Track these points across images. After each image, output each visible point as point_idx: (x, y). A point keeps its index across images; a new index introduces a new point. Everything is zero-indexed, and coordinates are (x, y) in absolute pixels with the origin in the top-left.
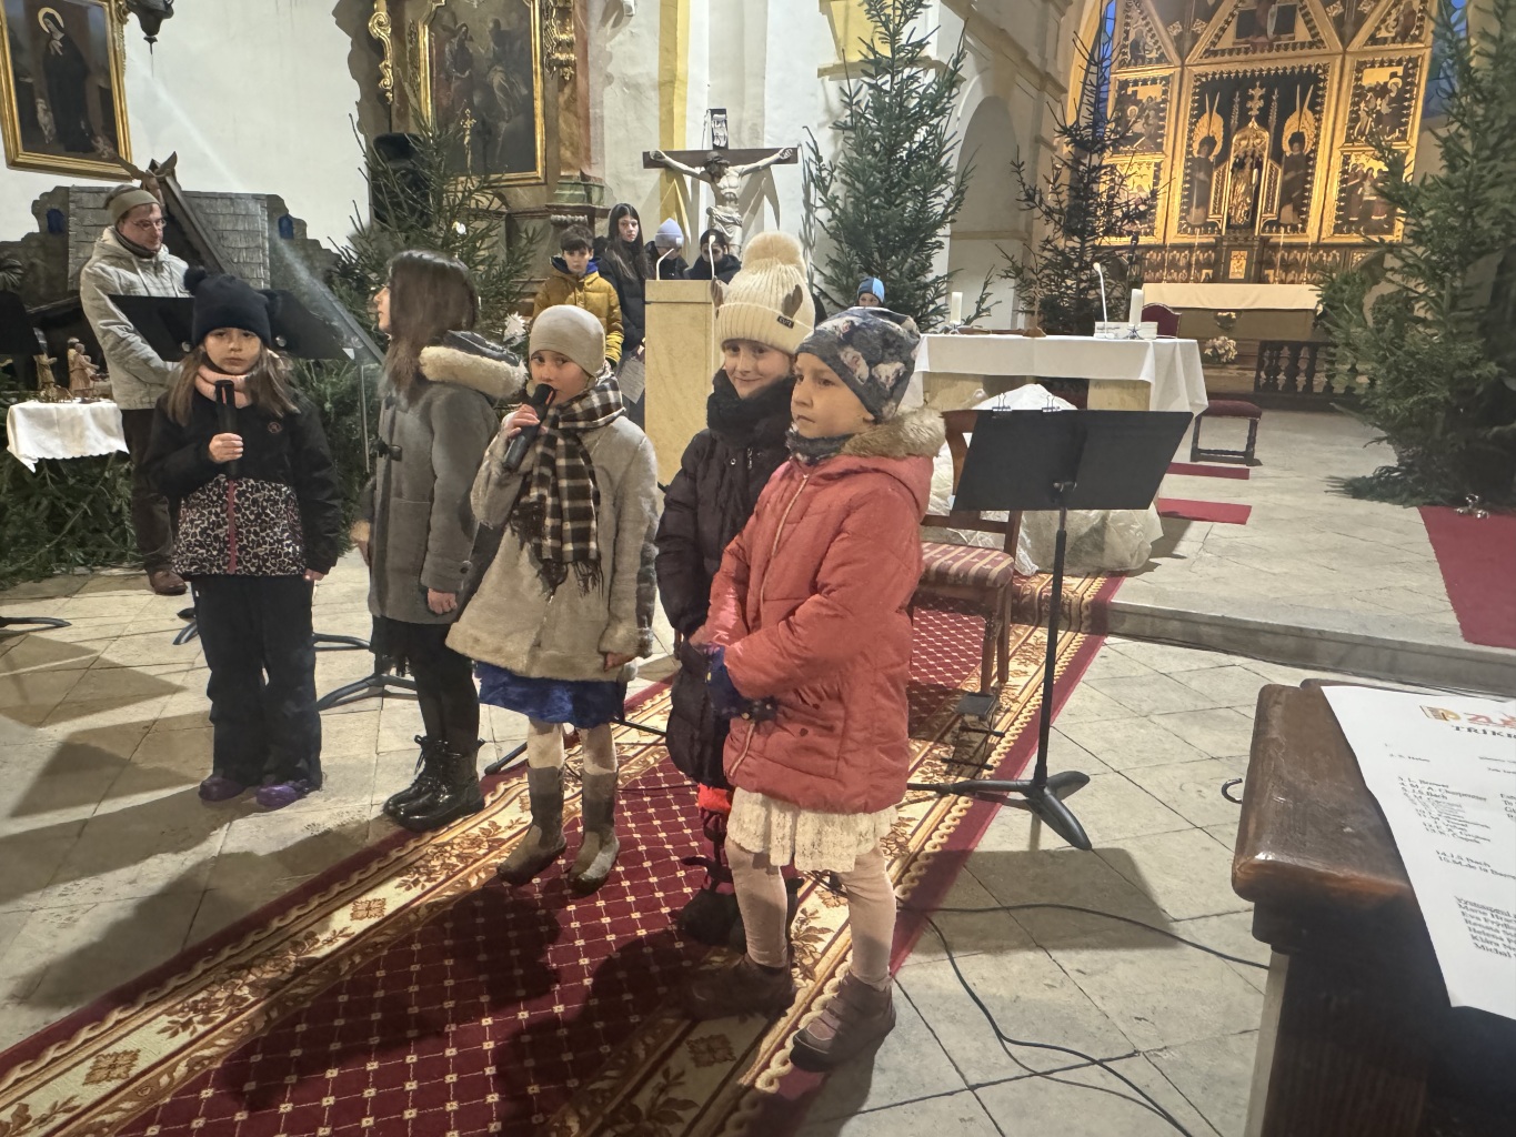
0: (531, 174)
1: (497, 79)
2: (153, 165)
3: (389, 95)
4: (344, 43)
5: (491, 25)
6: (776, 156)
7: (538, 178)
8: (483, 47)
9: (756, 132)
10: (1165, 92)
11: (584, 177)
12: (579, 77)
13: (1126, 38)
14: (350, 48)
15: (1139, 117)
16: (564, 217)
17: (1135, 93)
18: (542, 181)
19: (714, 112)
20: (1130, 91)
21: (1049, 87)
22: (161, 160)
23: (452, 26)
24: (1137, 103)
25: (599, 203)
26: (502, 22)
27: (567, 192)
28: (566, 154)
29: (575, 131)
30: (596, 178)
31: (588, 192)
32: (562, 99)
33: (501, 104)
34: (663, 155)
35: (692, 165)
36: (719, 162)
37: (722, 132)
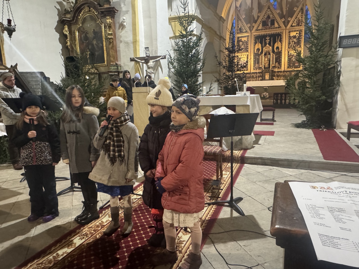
0: (104, 64)
1: (95, 42)
2: (12, 66)
3: (69, 47)
5: (93, 30)
6: (161, 57)
8: (91, 35)
9: (156, 52)
10: (248, 39)
11: (116, 64)
12: (114, 41)
13: (238, 28)
14: (59, 37)
15: (242, 45)
16: (112, 74)
17: (241, 39)
18: (107, 65)
19: (146, 48)
20: (240, 39)
21: (222, 39)
22: (13, 65)
23: (83, 31)
24: (242, 41)
25: (120, 70)
26: (95, 29)
27: (113, 68)
28: (112, 59)
29: (114, 54)
30: (119, 64)
31: (117, 67)
32: (110, 46)
33: (96, 48)
34: (135, 58)
35: (141, 60)
36: (148, 59)
37: (148, 53)
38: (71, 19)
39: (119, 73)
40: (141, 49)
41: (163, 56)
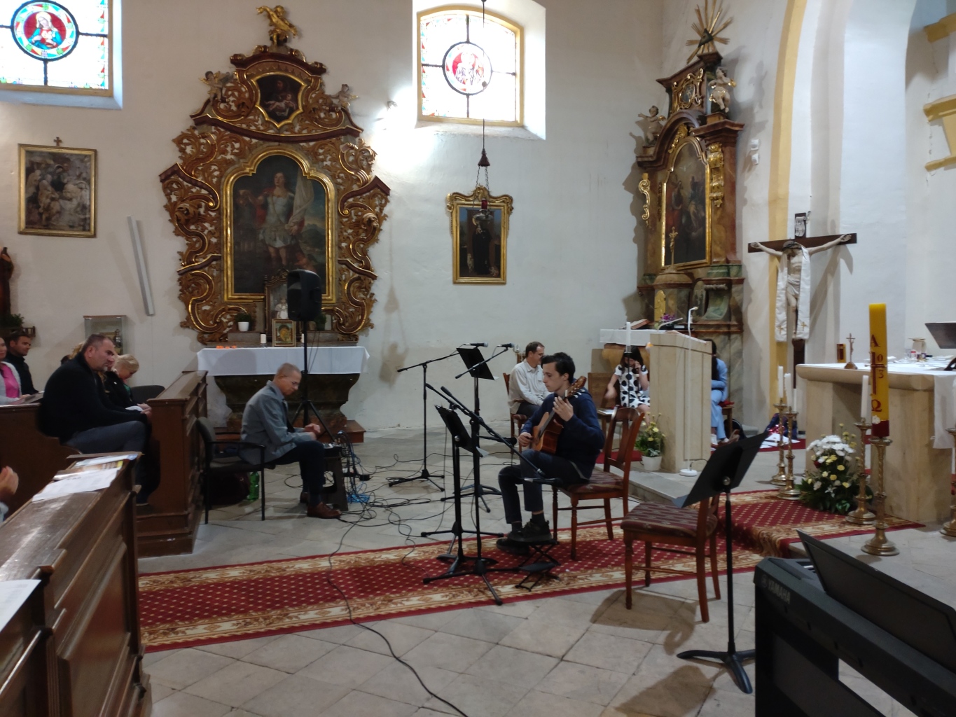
0: (704, 261)
1: (692, 209)
3: (647, 222)
4: (629, 197)
5: (691, 180)
6: (838, 240)
7: (706, 263)
8: (687, 192)
9: (834, 225)
11: (728, 261)
12: (728, 203)
14: (631, 201)
16: (711, 286)
18: (708, 265)
19: (797, 215)
23: (675, 182)
25: (735, 276)
26: (695, 178)
27: (715, 271)
28: (718, 249)
29: (723, 234)
30: (735, 261)
31: (729, 270)
32: (716, 218)
33: (694, 222)
34: (759, 244)
35: (777, 250)
36: (796, 246)
37: (801, 228)
38: (655, 158)
39: (730, 283)
40: (791, 217)
41: (845, 236)
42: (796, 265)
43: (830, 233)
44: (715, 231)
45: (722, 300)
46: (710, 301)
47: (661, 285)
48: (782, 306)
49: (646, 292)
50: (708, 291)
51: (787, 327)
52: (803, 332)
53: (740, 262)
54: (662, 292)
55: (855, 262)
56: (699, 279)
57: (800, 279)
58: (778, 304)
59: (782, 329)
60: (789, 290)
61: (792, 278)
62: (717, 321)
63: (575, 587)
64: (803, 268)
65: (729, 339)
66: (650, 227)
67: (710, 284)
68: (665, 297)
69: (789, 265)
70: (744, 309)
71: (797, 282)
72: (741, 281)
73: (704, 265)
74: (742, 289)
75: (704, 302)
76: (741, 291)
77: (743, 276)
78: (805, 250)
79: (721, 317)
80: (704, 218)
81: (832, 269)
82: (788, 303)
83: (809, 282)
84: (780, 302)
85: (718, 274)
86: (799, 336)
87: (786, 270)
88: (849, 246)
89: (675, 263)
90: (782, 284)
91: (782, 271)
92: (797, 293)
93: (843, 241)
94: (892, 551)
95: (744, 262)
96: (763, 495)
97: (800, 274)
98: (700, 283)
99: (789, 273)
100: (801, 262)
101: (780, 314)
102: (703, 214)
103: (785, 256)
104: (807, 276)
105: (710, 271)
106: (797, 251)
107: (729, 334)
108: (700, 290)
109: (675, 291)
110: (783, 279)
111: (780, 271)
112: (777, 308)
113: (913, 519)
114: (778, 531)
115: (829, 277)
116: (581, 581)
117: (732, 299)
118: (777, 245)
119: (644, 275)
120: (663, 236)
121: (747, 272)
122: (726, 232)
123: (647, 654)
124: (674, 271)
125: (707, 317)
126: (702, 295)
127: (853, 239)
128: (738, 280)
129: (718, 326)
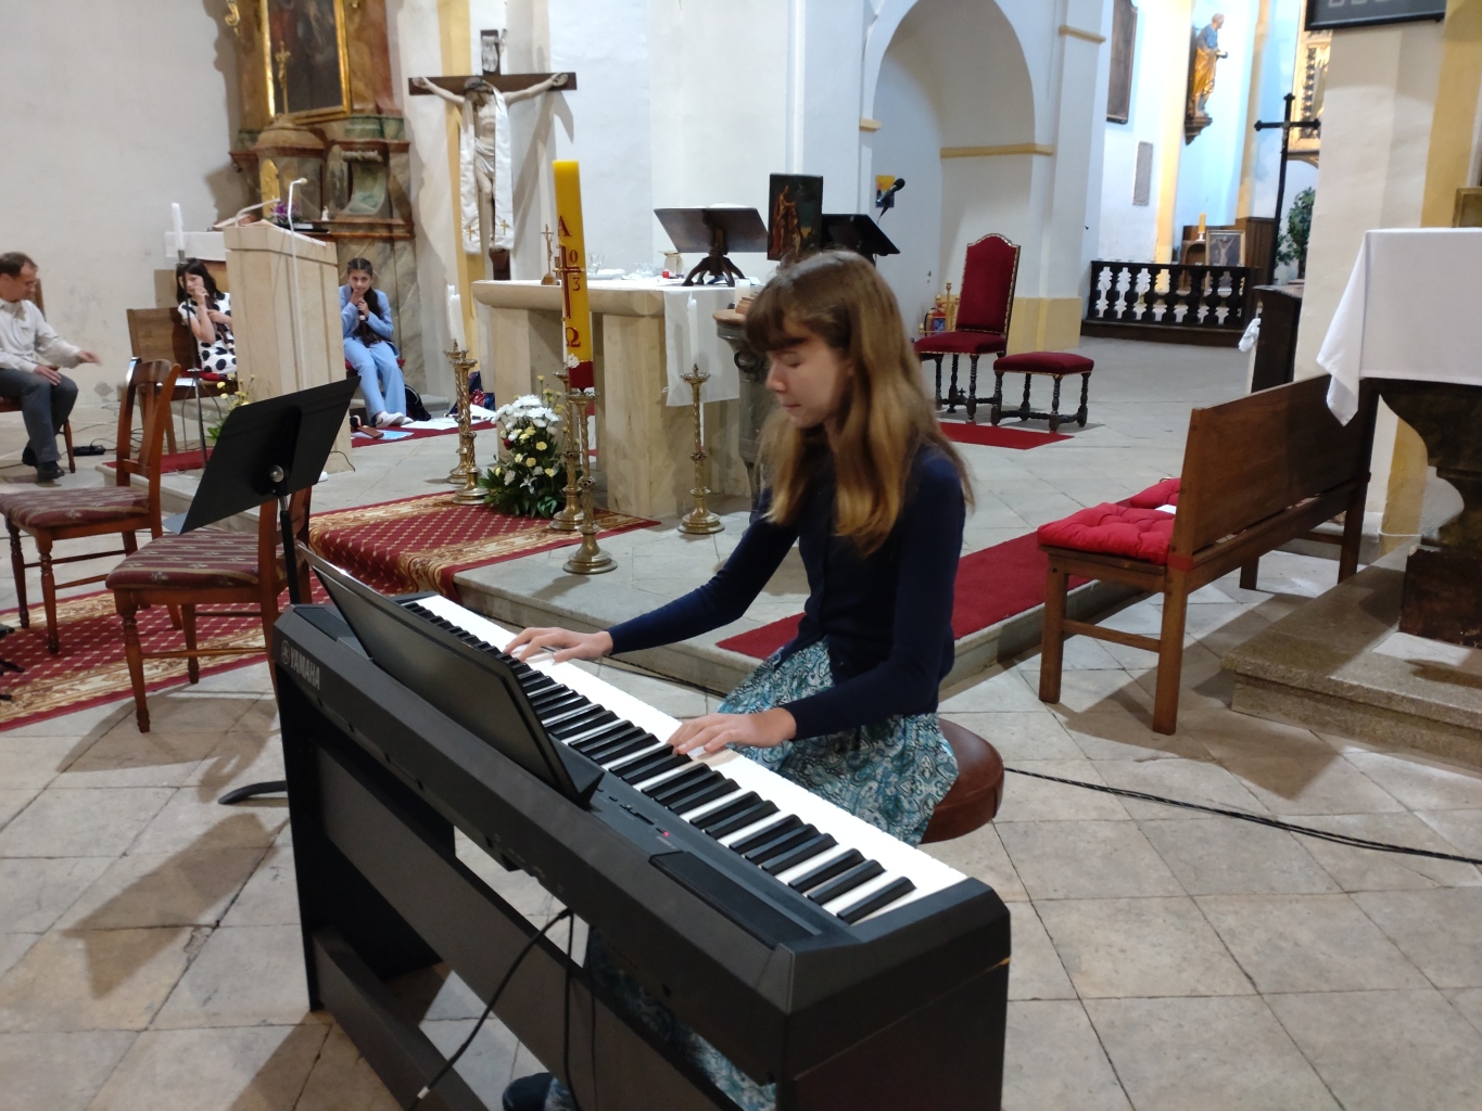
0: (339, 108)
1: (312, 10)
3: (236, 30)
6: (548, 82)
7: (344, 112)
11: (379, 110)
12: (371, 4)
16: (353, 154)
18: (349, 115)
25: (396, 137)
27: (358, 127)
28: (360, 86)
29: (367, 60)
30: (392, 111)
31: (382, 126)
32: (352, 28)
33: (317, 34)
34: (427, 81)
35: (456, 93)
36: (484, 88)
37: (492, 56)
39: (385, 150)
40: (476, 36)
41: (560, 76)
42: (487, 121)
43: (537, 70)
44: (352, 52)
45: (375, 180)
46: (355, 182)
47: (267, 149)
48: (469, 192)
49: (245, 164)
50: (351, 162)
51: (481, 229)
52: (505, 238)
53: (400, 112)
54: (272, 164)
55: (576, 122)
56: (334, 142)
57: (494, 146)
58: (464, 189)
59: (473, 231)
60: (478, 164)
61: (483, 144)
62: (369, 216)
63: (43, 709)
64: (497, 127)
65: (392, 249)
66: (243, 41)
67: (351, 150)
68: (277, 172)
69: (476, 120)
70: (412, 198)
71: (491, 151)
72: (404, 148)
73: (342, 116)
74: (408, 160)
75: (346, 184)
76: (407, 165)
77: (407, 138)
78: (499, 96)
79: (374, 211)
80: (334, 29)
81: (543, 133)
82: (479, 189)
83: (509, 153)
84: (467, 187)
85: (363, 133)
86: (500, 244)
87: (471, 128)
88: (566, 94)
89: (291, 110)
90: (467, 154)
91: (466, 130)
92: (492, 170)
93: (555, 84)
94: (607, 565)
95: (408, 114)
96: (430, 501)
97: (494, 138)
98: (336, 149)
99: (477, 135)
100: (494, 117)
101: (467, 205)
102: (331, 20)
103: (469, 106)
104: (505, 142)
105: (349, 126)
106: (487, 97)
107: (391, 240)
108: (337, 164)
109: (295, 161)
110: (469, 146)
111: (462, 130)
112: (463, 195)
113: (645, 516)
114: (441, 556)
115: (540, 146)
116: (57, 695)
117: (391, 178)
118: (456, 85)
119: (240, 132)
120: (268, 60)
121: (412, 132)
122: (372, 55)
123: (161, 809)
124: (290, 125)
125: (351, 210)
126: (342, 171)
127: (570, 82)
128: (399, 144)
129: (372, 226)
